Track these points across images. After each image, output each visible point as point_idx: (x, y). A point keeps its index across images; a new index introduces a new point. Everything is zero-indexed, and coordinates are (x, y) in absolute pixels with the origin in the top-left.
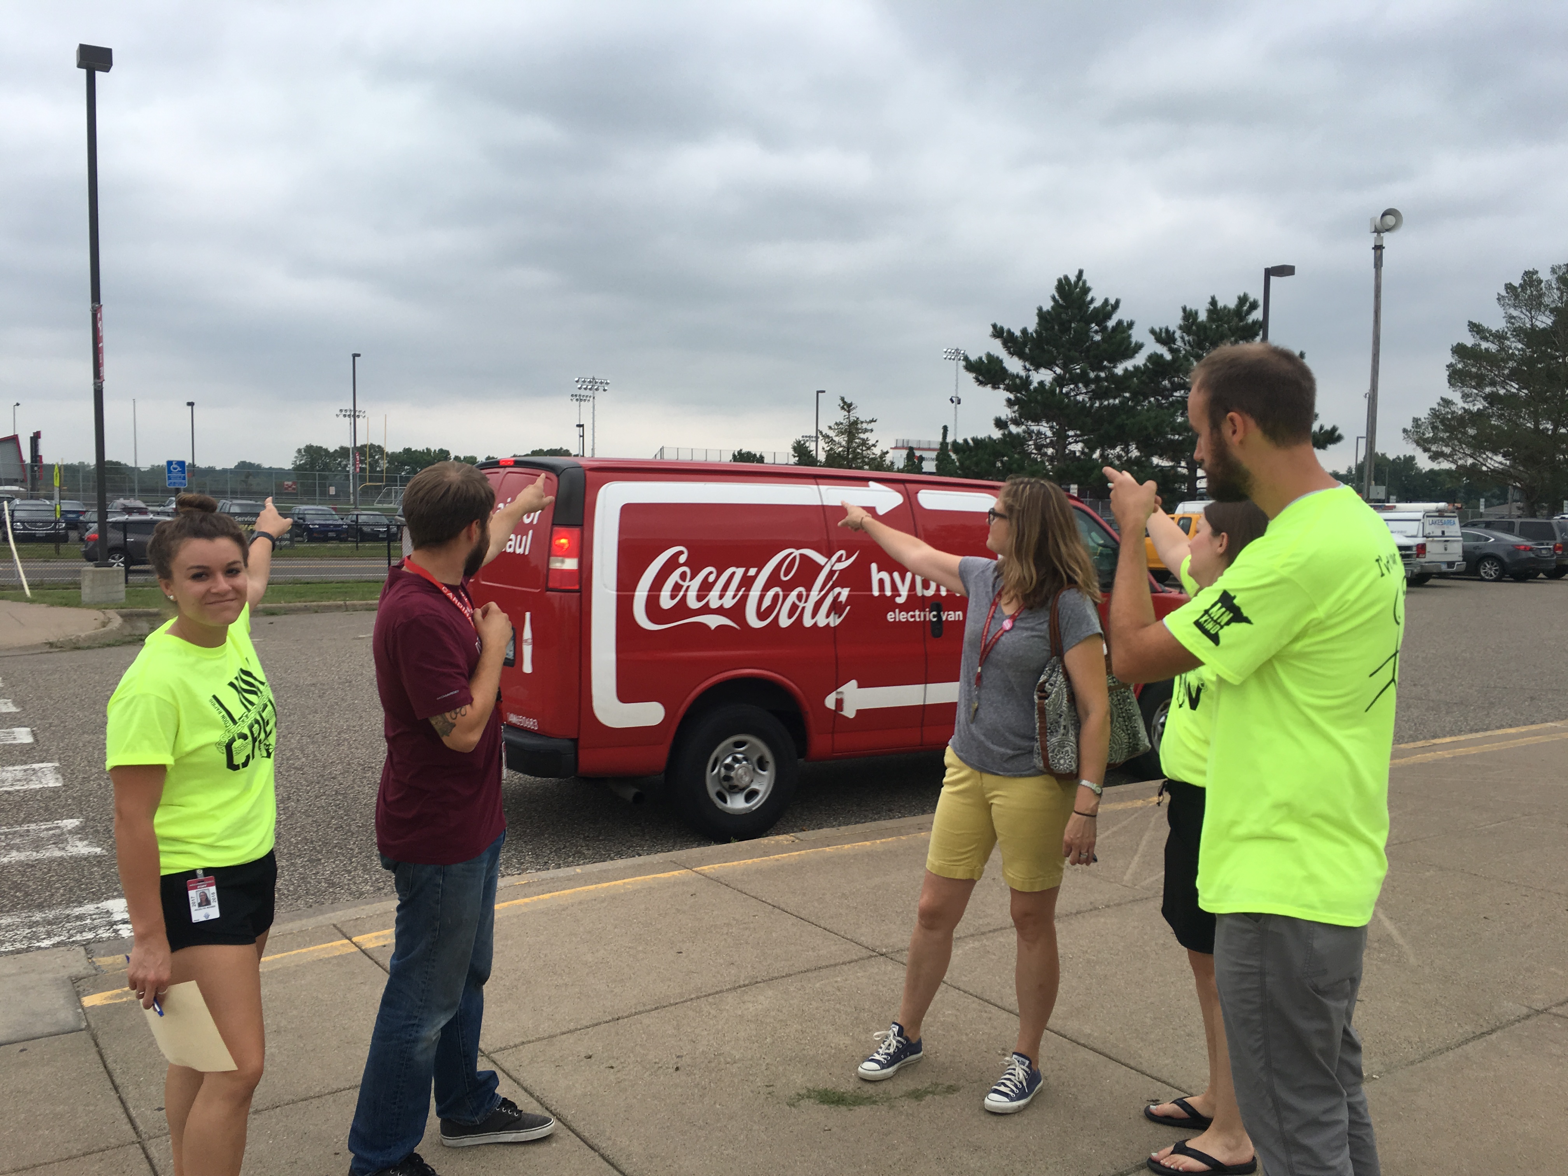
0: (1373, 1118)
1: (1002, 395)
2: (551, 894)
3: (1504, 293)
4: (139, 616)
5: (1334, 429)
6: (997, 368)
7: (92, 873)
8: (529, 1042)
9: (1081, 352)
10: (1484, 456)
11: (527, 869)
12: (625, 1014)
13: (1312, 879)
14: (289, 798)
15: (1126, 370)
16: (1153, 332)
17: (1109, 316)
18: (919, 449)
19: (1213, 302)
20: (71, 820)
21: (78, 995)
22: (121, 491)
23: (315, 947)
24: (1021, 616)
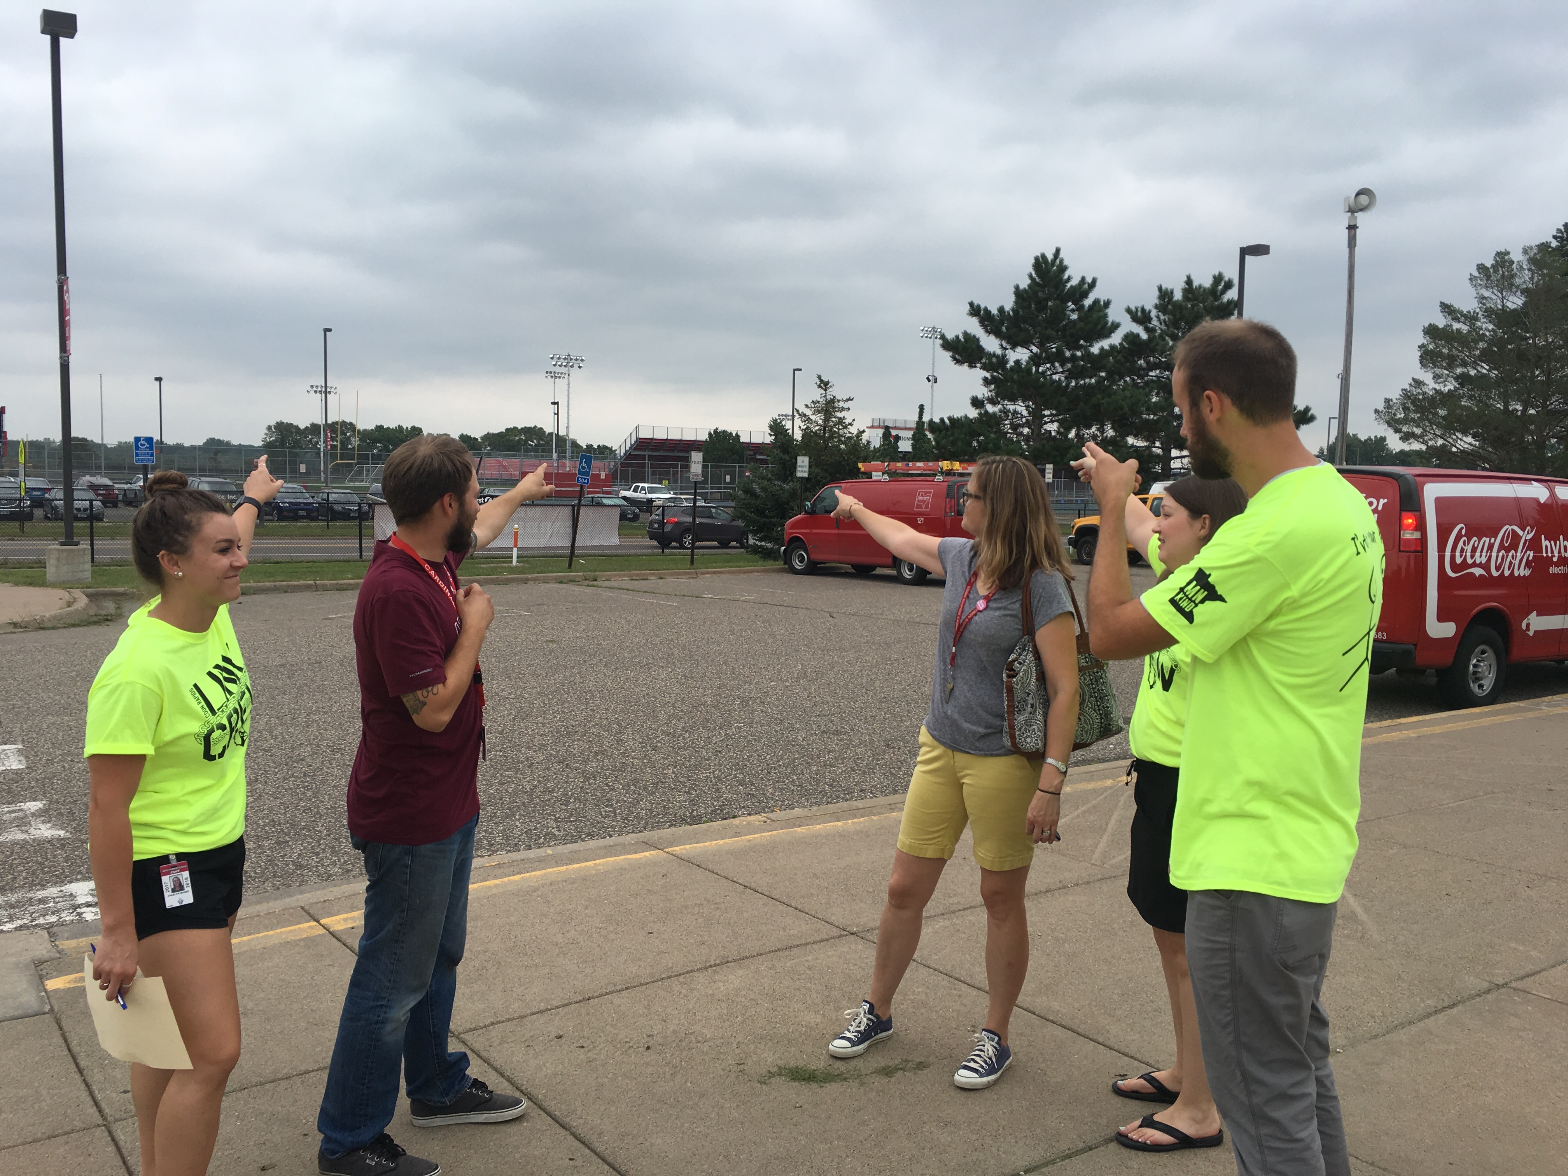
0: (1338, 1091)
1: (979, 374)
2: (522, 875)
3: (1476, 274)
4: (105, 595)
5: (1307, 409)
6: (974, 346)
7: (55, 856)
8: (499, 1022)
9: (1057, 332)
10: (1454, 437)
11: (498, 850)
12: (596, 994)
13: (1283, 856)
14: (257, 780)
15: (1102, 349)
16: (1129, 311)
17: (1085, 295)
18: (895, 428)
19: (1189, 281)
20: (34, 803)
21: (41, 979)
22: (87, 468)
23: (283, 930)
24: (996, 596)
